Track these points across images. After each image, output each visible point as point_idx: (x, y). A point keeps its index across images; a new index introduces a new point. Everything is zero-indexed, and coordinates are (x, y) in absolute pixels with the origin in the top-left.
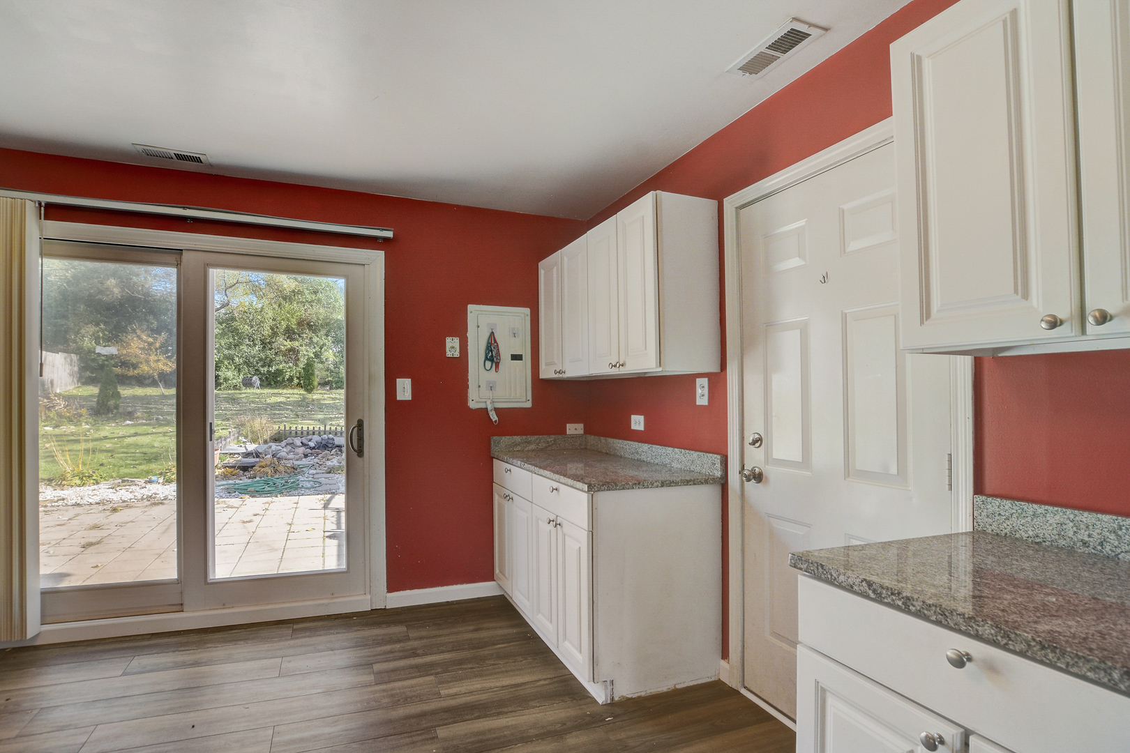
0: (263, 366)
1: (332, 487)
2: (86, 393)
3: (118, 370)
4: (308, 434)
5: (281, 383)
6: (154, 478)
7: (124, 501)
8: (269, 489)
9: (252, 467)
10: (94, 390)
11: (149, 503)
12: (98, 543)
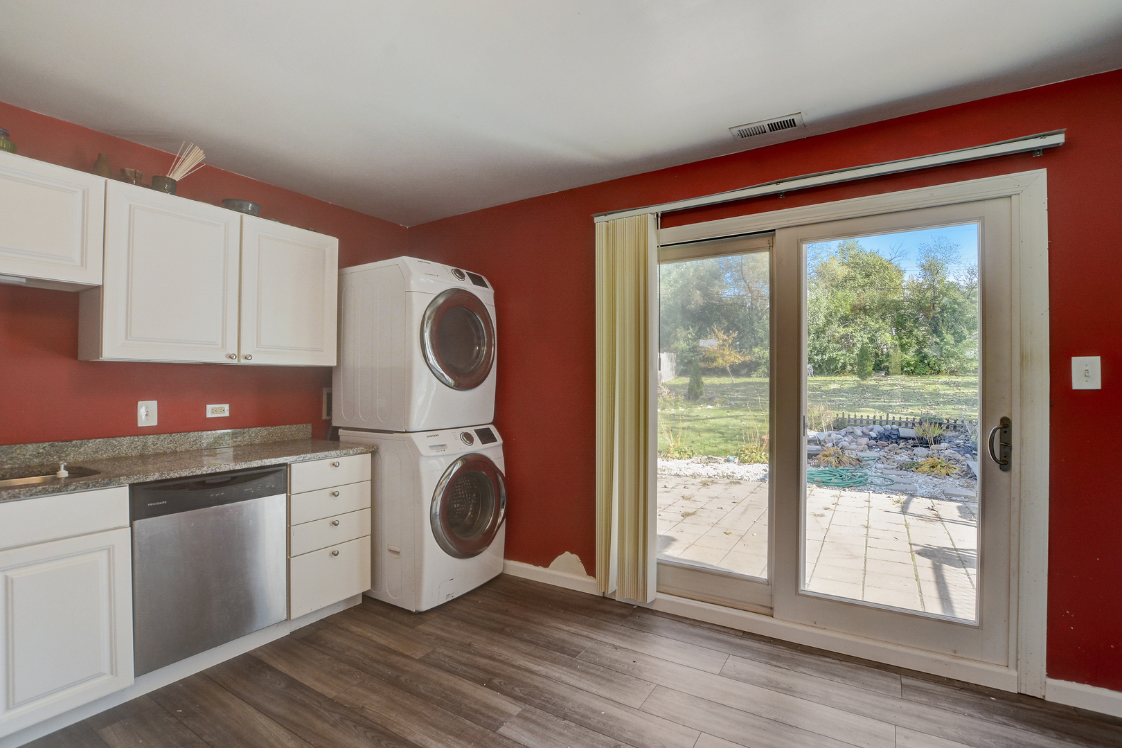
0: (817, 355)
1: (908, 487)
2: (680, 383)
3: (702, 365)
4: (868, 423)
5: (833, 371)
6: (731, 458)
7: (710, 477)
8: (836, 481)
9: (816, 455)
10: (686, 380)
11: (728, 481)
12: (693, 514)
